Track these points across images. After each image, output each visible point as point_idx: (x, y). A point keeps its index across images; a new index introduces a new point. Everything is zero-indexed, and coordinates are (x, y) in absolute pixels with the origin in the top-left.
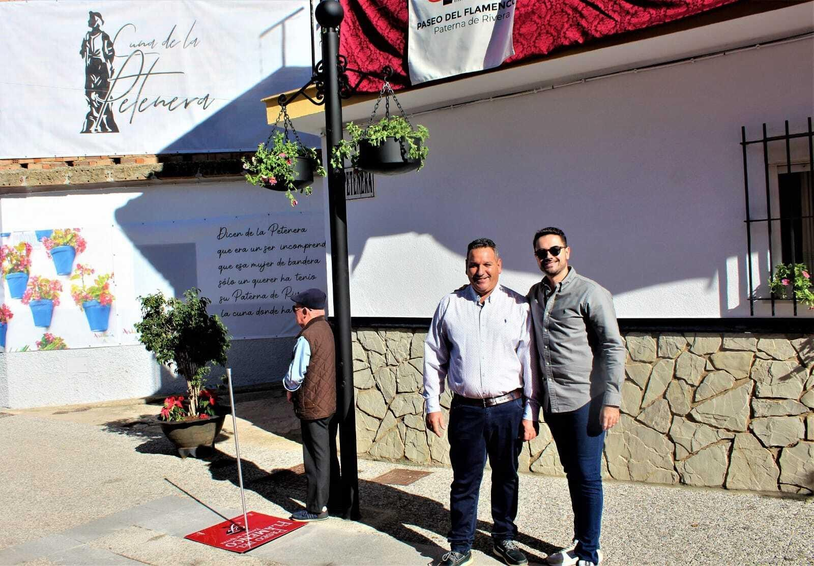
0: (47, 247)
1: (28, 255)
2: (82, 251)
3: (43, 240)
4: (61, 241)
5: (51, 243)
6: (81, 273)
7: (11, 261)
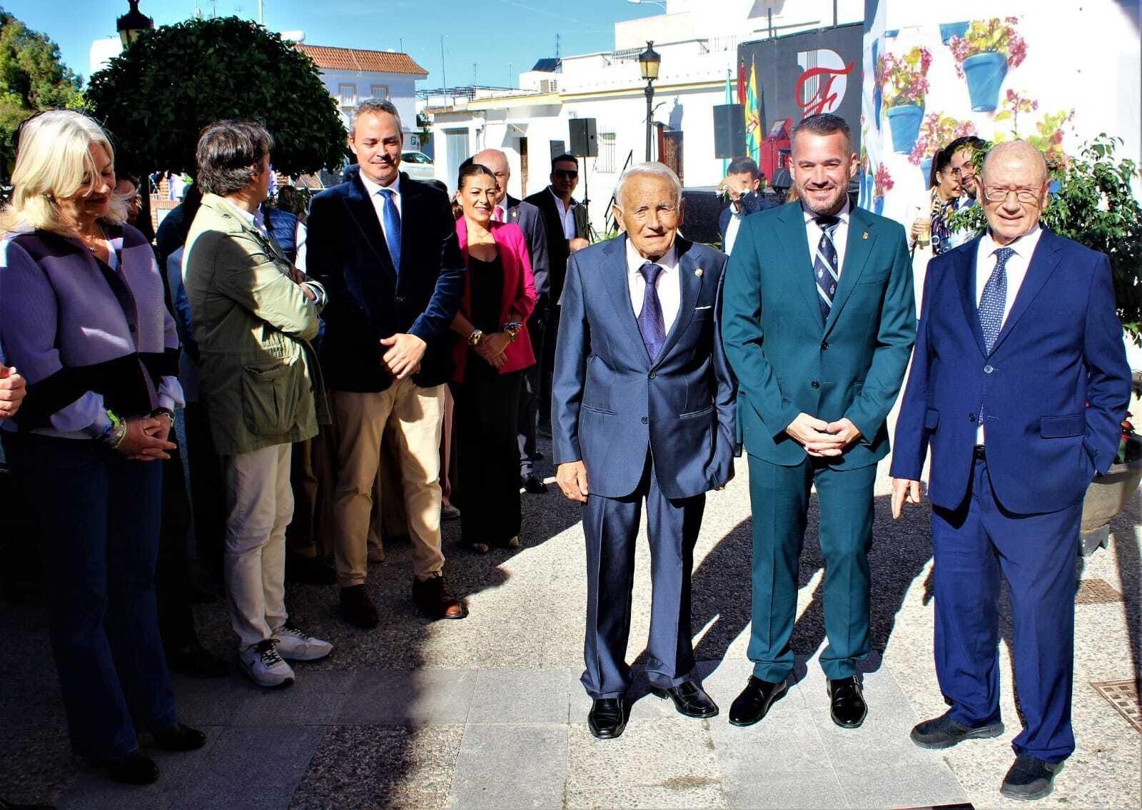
0: (957, 57)
1: (924, 73)
2: (1018, 63)
3: (951, 41)
4: (982, 44)
5: (964, 47)
6: (1013, 109)
7: (897, 82)
